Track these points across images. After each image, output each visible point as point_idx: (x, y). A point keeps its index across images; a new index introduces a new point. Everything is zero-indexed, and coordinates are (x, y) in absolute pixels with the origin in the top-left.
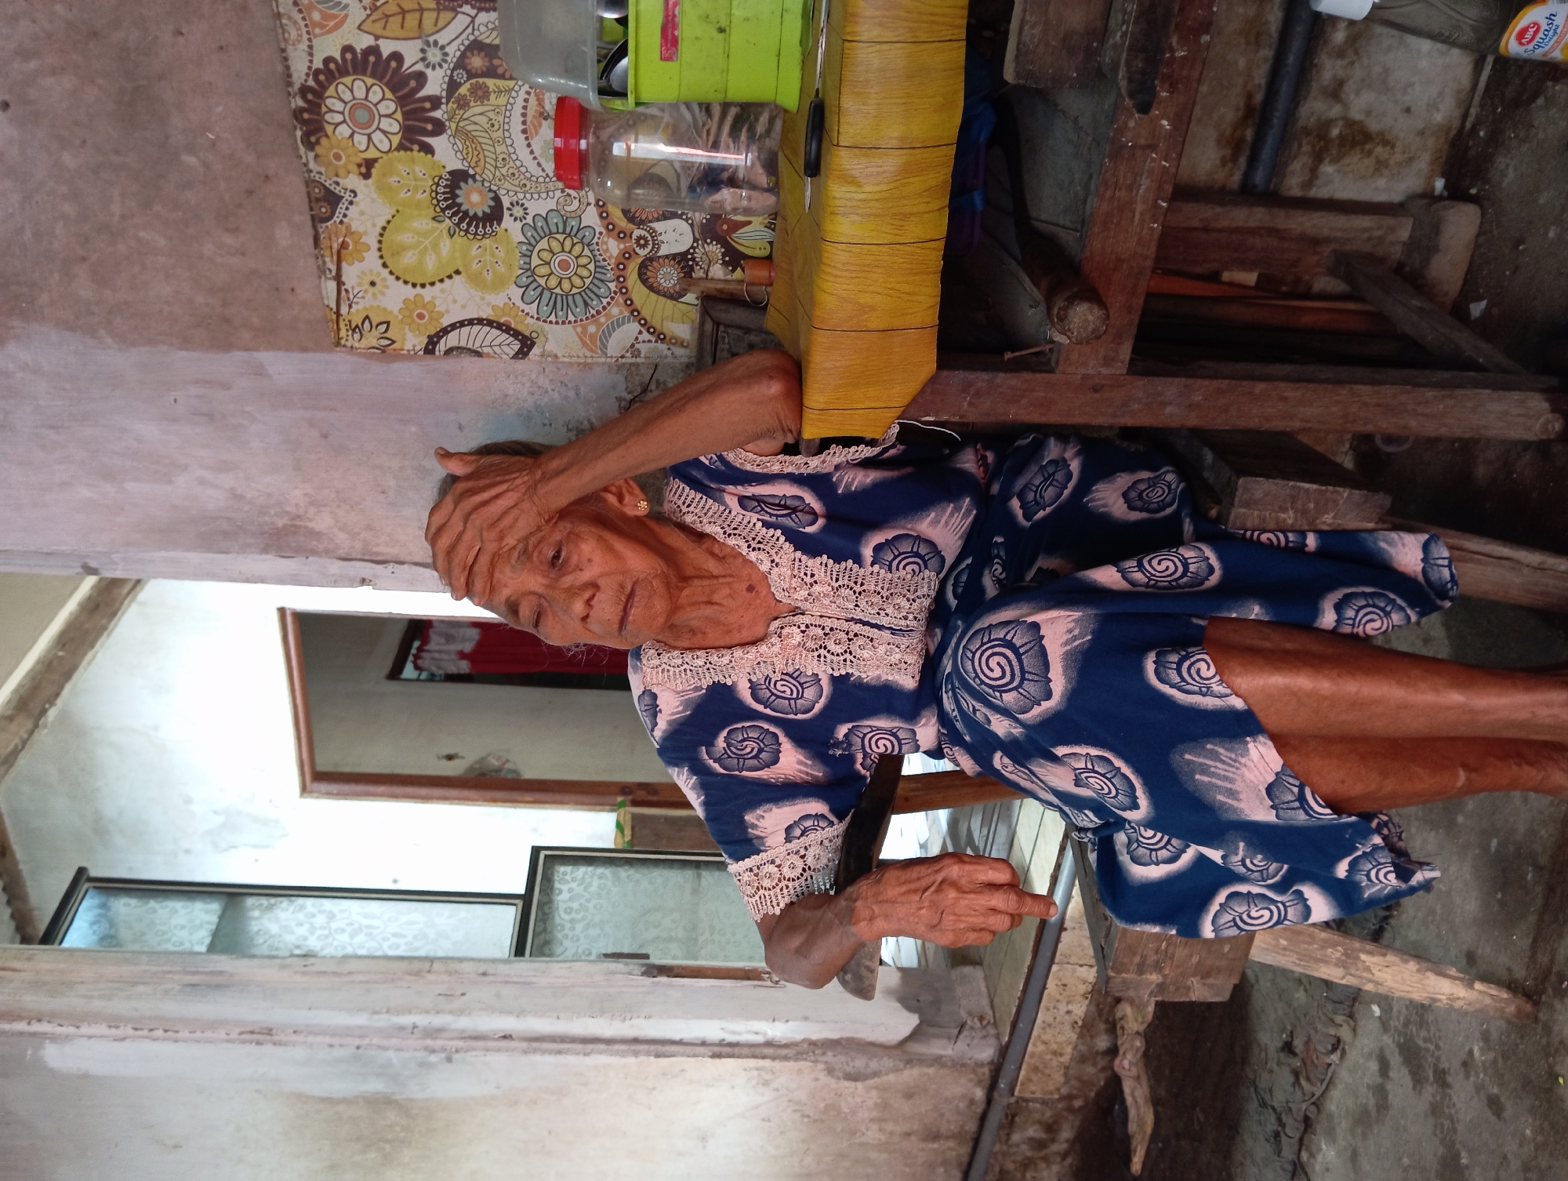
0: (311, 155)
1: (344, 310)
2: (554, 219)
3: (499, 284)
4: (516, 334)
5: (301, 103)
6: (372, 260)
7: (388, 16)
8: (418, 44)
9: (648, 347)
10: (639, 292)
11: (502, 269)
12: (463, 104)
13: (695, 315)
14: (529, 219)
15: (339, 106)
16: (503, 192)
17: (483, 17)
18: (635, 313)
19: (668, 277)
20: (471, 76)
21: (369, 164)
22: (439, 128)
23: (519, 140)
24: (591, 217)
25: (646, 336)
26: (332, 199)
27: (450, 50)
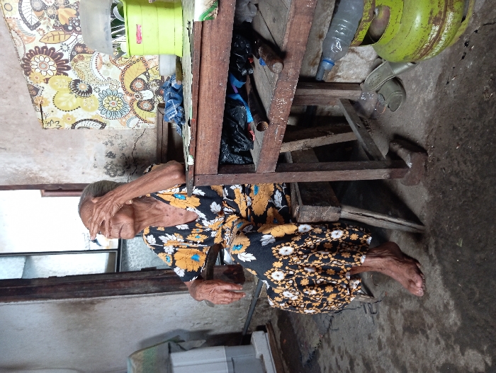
0: (28, 77)
1: (44, 118)
2: (109, 92)
3: (93, 109)
4: (100, 123)
5: (23, 63)
6: (51, 106)
7: (48, 37)
8: (60, 45)
9: (142, 125)
10: (138, 110)
11: (93, 105)
12: (76, 61)
13: (156, 115)
14: (101, 92)
15: (36, 64)
16: (91, 85)
17: (80, 36)
18: (137, 116)
19: (147, 106)
20: (78, 53)
21: (47, 79)
22: (69, 68)
23: (96, 71)
24: (120, 90)
25: (141, 121)
26: (37, 90)
27: (70, 46)
